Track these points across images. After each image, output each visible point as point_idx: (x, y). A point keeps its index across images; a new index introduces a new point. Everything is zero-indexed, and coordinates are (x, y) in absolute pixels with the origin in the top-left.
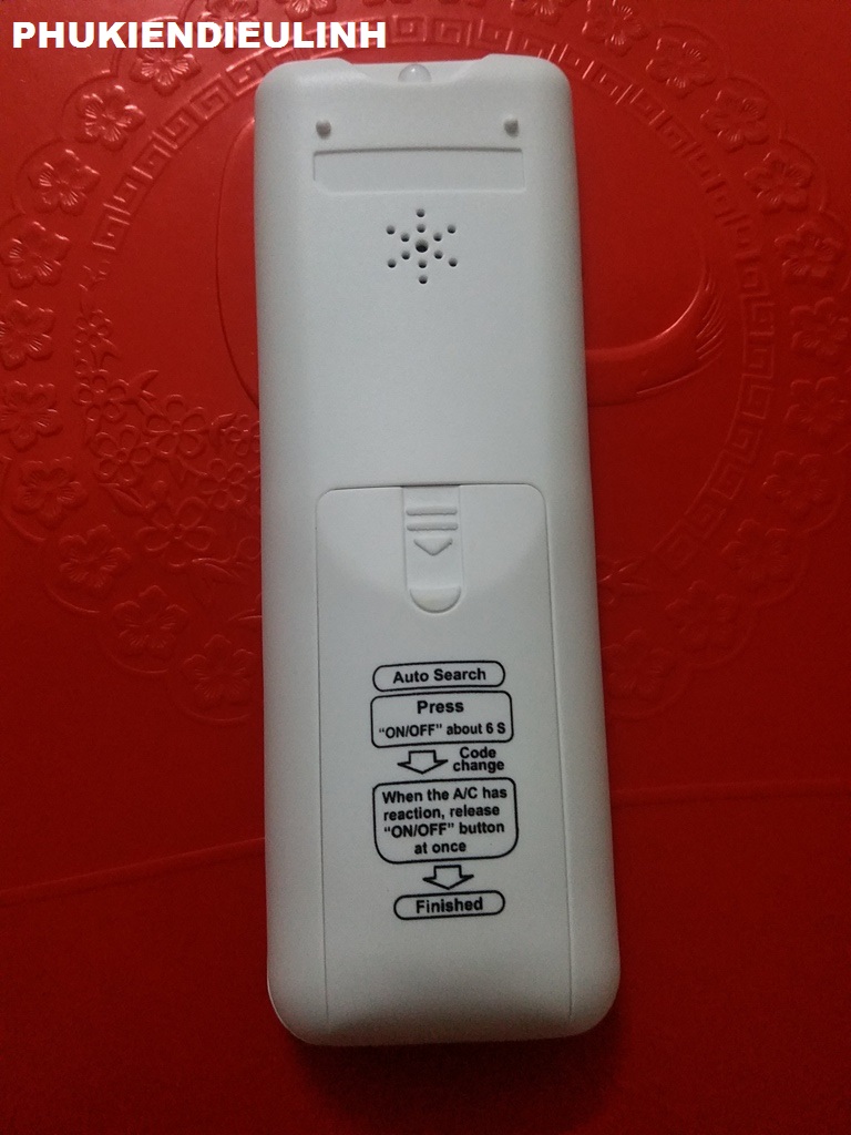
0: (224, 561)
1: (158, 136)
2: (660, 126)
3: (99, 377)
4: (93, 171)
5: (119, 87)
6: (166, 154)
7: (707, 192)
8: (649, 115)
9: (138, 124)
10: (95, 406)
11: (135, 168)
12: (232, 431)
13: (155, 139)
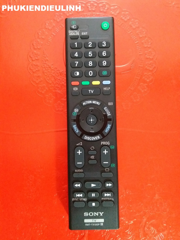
0: (61, 91)
1: (57, 28)
2: (130, 33)
3: (46, 63)
4: (47, 33)
5: (52, 21)
6: (57, 31)
7: (136, 43)
8: (129, 31)
9: (54, 27)
10: (45, 67)
11: (53, 33)
12: (63, 73)
13: (56, 29)
